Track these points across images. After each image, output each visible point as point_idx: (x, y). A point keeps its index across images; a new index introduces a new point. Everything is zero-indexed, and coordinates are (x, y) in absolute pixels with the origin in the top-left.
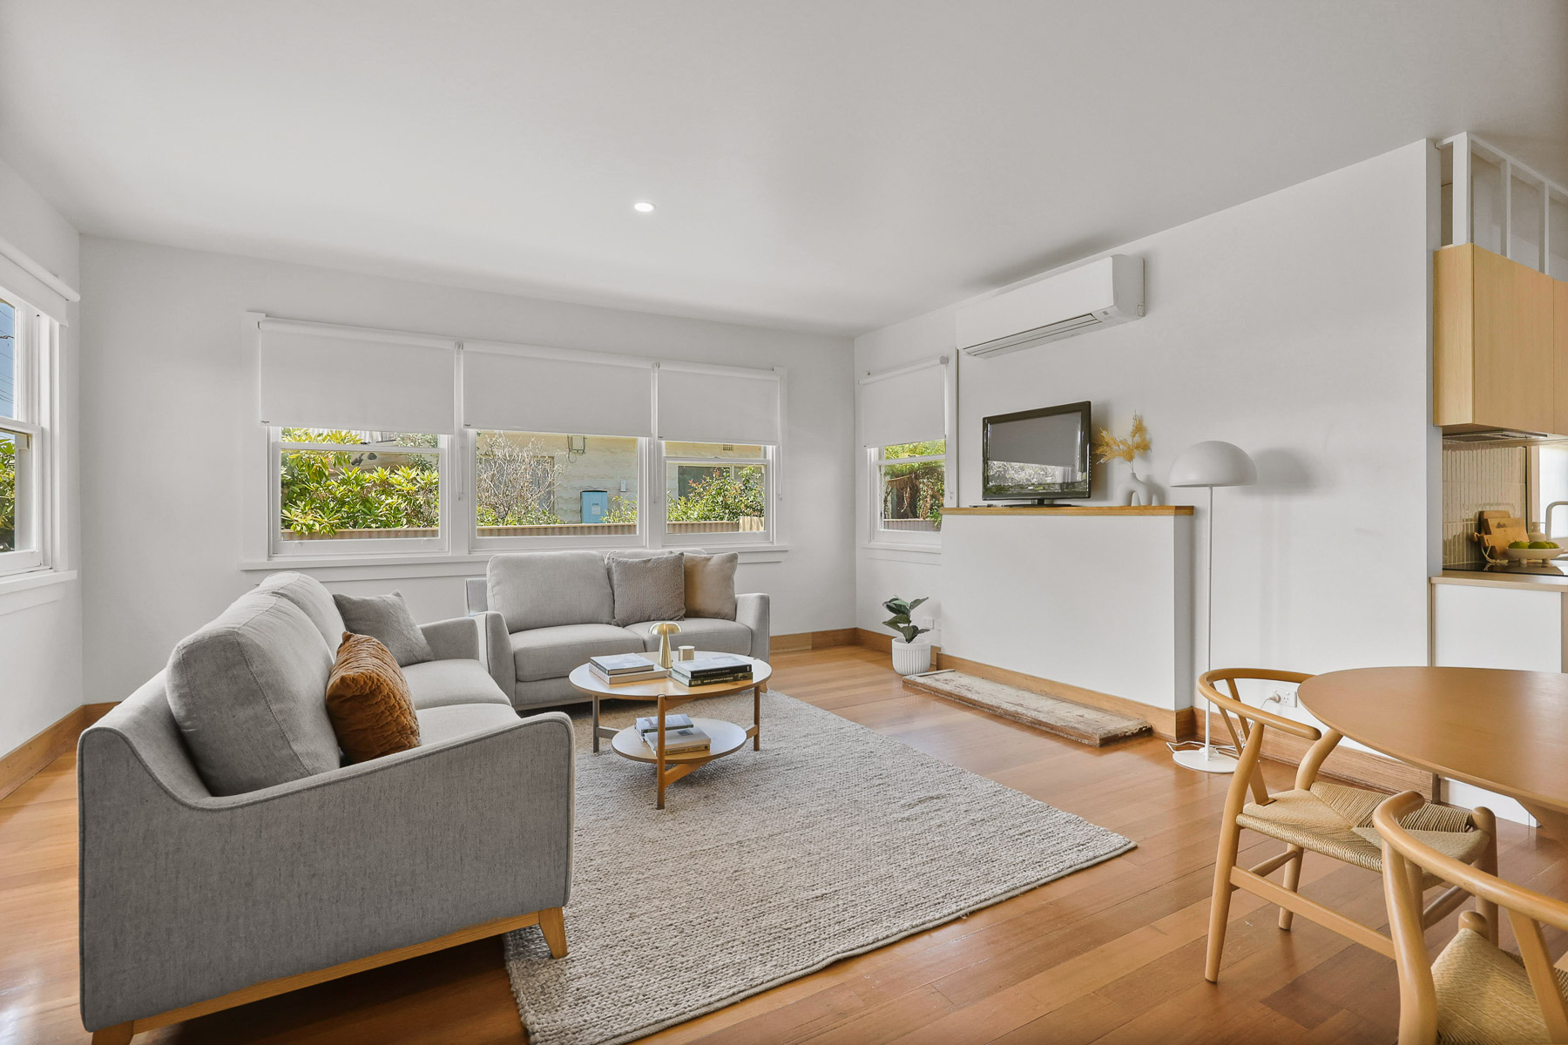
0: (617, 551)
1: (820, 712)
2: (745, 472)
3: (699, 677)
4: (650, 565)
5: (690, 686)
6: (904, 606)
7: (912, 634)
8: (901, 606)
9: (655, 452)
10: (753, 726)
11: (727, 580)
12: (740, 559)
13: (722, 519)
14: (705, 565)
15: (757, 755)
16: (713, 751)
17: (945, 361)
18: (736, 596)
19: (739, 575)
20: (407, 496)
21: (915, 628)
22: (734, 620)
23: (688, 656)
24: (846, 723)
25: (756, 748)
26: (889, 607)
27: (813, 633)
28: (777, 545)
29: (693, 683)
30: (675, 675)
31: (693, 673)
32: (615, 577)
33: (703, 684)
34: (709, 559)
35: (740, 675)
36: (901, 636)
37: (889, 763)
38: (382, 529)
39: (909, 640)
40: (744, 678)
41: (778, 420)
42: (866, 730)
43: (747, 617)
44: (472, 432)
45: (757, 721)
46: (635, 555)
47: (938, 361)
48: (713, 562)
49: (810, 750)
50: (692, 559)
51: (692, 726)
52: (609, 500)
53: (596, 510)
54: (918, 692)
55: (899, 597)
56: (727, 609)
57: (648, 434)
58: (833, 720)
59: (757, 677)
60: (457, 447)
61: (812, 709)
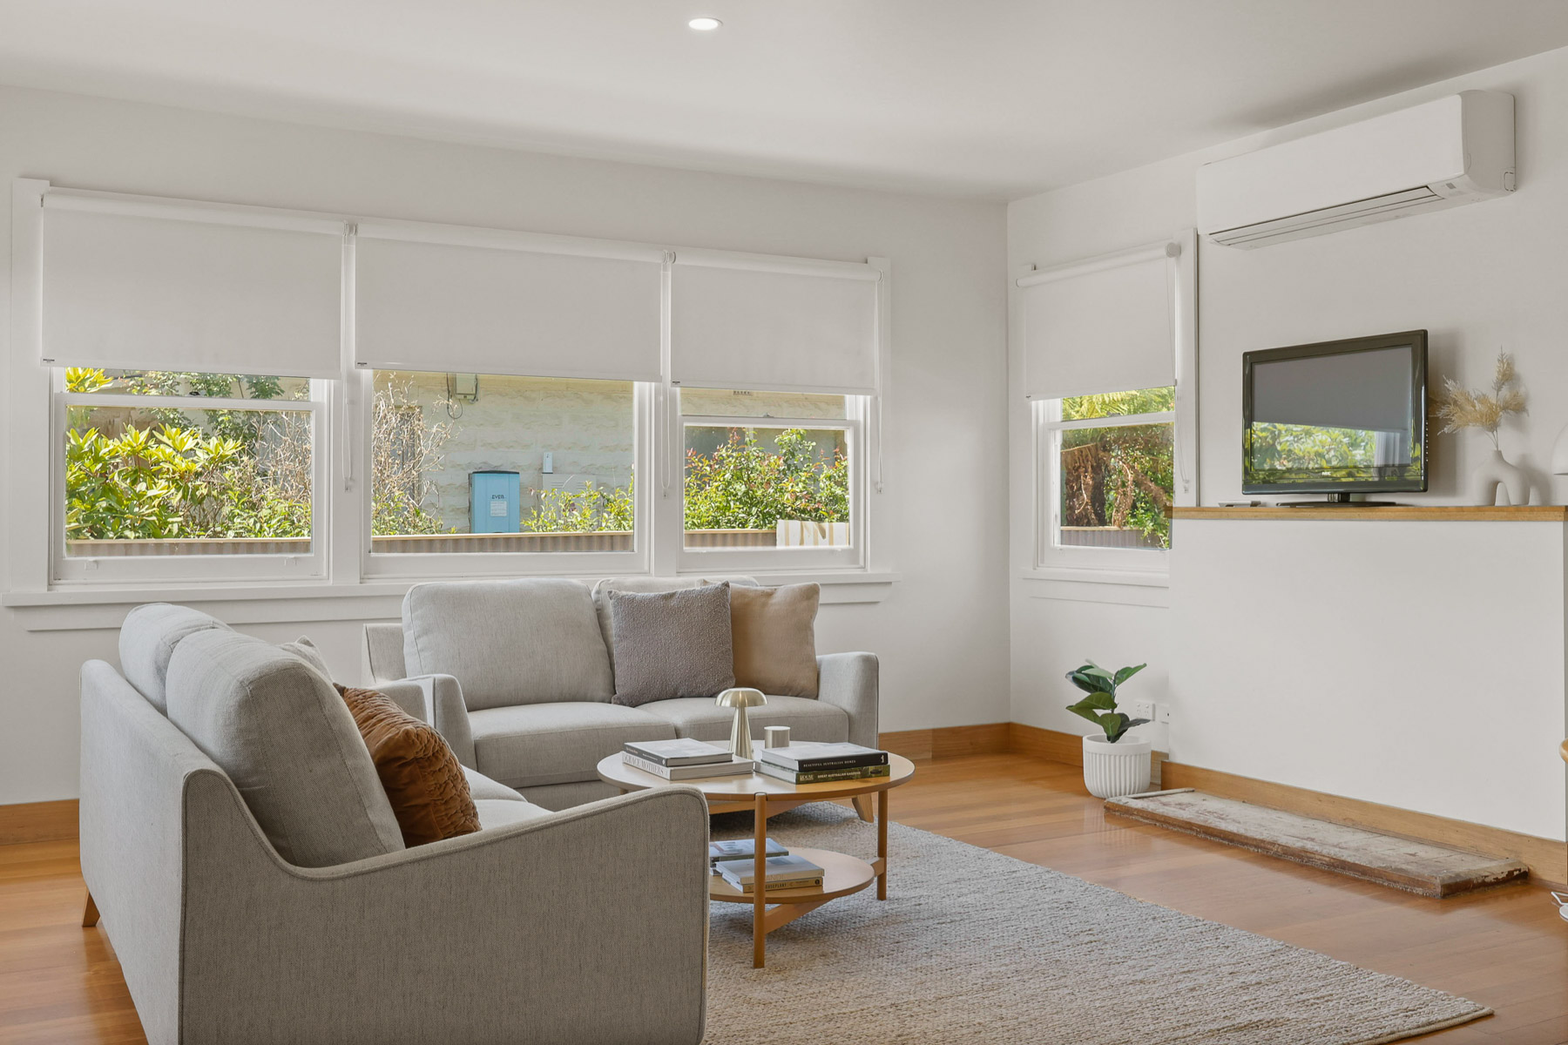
0: (612, 579)
1: (972, 850)
2: (786, 438)
3: (809, 768)
4: (673, 603)
5: (798, 782)
6: (1104, 680)
7: (1118, 728)
8: (1098, 678)
9: (664, 406)
10: (877, 859)
11: (802, 630)
12: (824, 596)
13: (743, 525)
14: (764, 605)
15: (886, 905)
16: (828, 887)
17: (1175, 251)
18: (818, 657)
19: (823, 623)
20: (180, 480)
21: (1124, 717)
22: (816, 698)
23: (780, 741)
24: (1020, 865)
25: (881, 895)
26: (1076, 680)
27: (934, 731)
28: (873, 571)
29: (802, 778)
30: (765, 769)
31: (801, 763)
32: (613, 624)
33: (816, 781)
34: (769, 595)
35: (871, 768)
36: (1099, 730)
37: (1101, 916)
38: (148, 540)
39: (1113, 738)
40: (877, 773)
41: (875, 350)
42: (1055, 874)
43: (840, 693)
44: (367, 374)
45: (882, 851)
46: (643, 587)
47: (1163, 252)
48: (778, 597)
49: (970, 899)
50: (742, 594)
51: (786, 854)
52: (523, 490)
53: (499, 508)
54: (1130, 824)
55: (1096, 662)
56: (804, 680)
57: (654, 376)
58: (996, 861)
59: (895, 775)
60: (345, 401)
61: (958, 847)
